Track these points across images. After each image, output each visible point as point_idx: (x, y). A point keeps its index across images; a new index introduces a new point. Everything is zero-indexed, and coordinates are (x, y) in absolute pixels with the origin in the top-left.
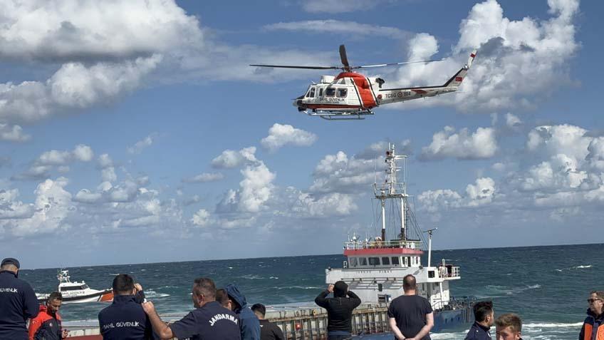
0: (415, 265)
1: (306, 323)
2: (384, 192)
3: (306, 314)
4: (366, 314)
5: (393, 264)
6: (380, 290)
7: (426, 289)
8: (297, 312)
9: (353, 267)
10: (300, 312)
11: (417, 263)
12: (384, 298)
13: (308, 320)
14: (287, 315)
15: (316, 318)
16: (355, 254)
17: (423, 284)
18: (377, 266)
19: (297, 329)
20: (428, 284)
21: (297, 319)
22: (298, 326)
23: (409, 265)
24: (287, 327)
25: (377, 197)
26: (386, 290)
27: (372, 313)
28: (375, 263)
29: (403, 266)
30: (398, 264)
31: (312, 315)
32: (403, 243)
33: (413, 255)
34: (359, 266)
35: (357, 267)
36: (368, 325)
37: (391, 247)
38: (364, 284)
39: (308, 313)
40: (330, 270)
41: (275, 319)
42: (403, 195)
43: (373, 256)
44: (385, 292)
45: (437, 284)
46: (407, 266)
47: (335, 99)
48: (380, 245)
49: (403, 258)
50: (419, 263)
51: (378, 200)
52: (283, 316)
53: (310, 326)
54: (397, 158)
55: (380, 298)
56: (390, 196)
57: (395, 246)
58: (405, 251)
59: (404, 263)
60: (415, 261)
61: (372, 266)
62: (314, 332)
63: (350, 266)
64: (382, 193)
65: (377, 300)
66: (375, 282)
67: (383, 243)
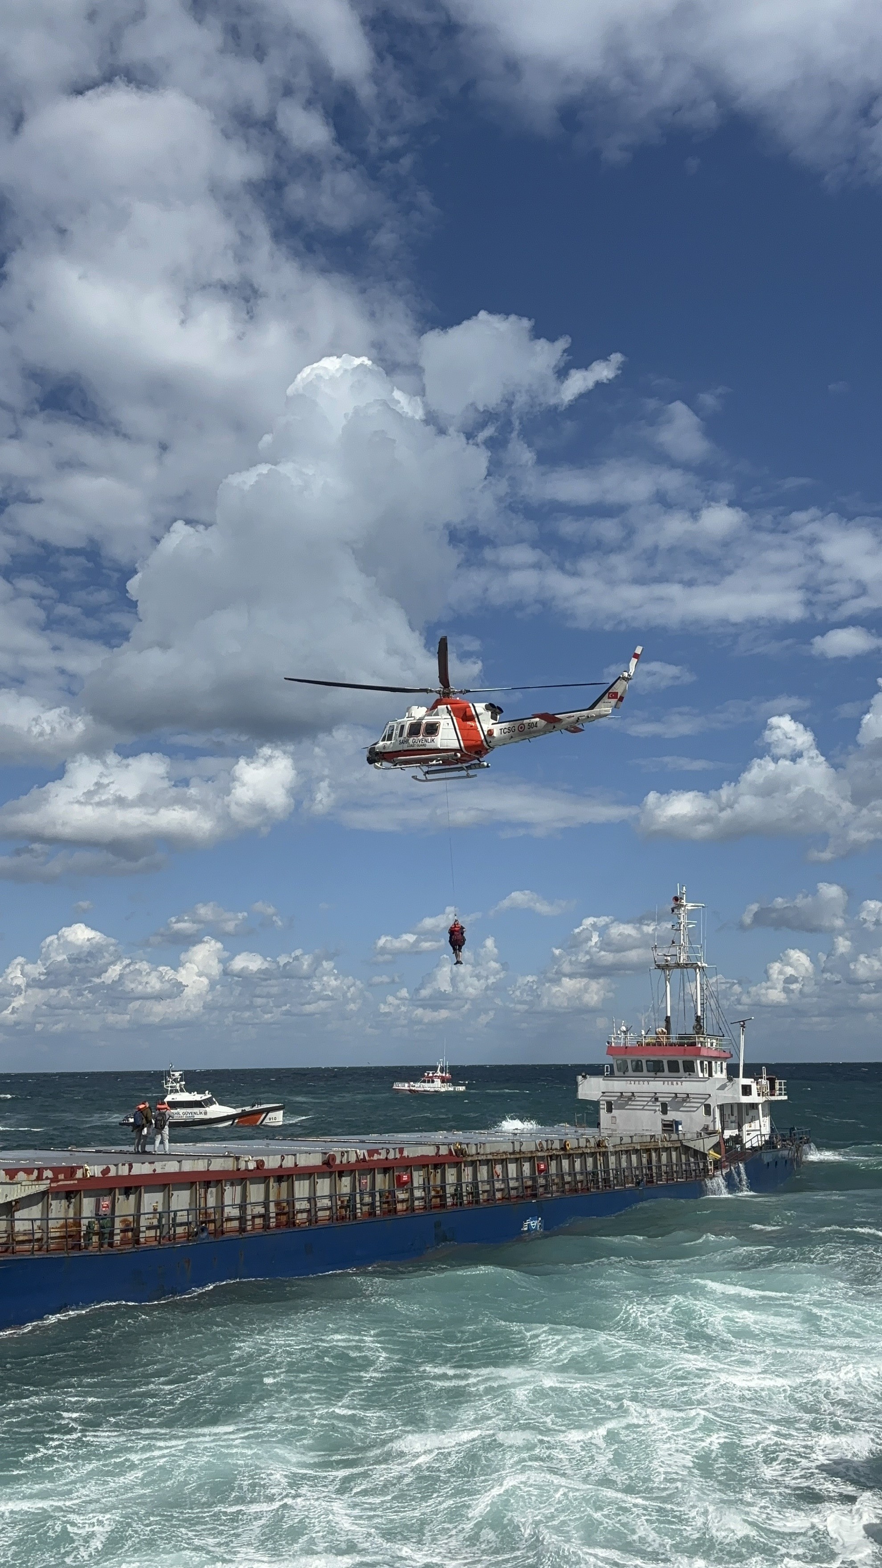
0: (720, 1075)
1: (554, 1163)
2: (669, 958)
3: (554, 1147)
4: (648, 1151)
5: (685, 1071)
6: (664, 1111)
7: (736, 1113)
8: (541, 1143)
9: (621, 1074)
10: (544, 1144)
11: (722, 1071)
12: (671, 1126)
13: (557, 1158)
14: (524, 1149)
15: (570, 1155)
16: (625, 1054)
17: (732, 1105)
18: (659, 1074)
19: (540, 1171)
20: (740, 1105)
21: (539, 1154)
22: (542, 1167)
23: (710, 1075)
24: (524, 1168)
25: (659, 966)
26: (673, 1113)
27: (657, 1150)
28: (656, 1068)
29: (701, 1075)
30: (694, 1071)
31: (564, 1148)
32: (702, 1039)
33: (716, 1058)
34: (630, 1072)
35: (627, 1074)
36: (650, 1169)
37: (681, 1045)
38: (638, 1103)
39: (557, 1145)
40: (584, 1077)
41: (504, 1153)
42: (699, 963)
43: (652, 1058)
44: (672, 1115)
45: (754, 1106)
46: (707, 1075)
47: (419, 741)
48: (665, 1041)
49: (702, 1063)
50: (725, 1071)
51: (659, 971)
52: (517, 1149)
53: (560, 1166)
54: (690, 906)
55: (664, 1125)
56: (678, 966)
57: (688, 1043)
58: (704, 1052)
59: (702, 1071)
60: (719, 1069)
61: (652, 1074)
62: (568, 1178)
63: (616, 1073)
64: (667, 961)
65: (660, 1127)
66: (656, 1100)
67: (668, 1038)
